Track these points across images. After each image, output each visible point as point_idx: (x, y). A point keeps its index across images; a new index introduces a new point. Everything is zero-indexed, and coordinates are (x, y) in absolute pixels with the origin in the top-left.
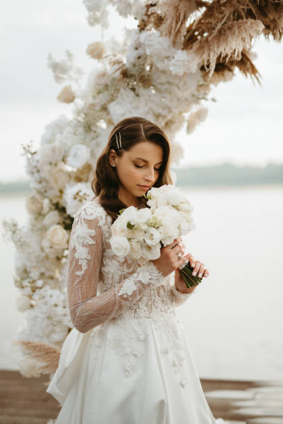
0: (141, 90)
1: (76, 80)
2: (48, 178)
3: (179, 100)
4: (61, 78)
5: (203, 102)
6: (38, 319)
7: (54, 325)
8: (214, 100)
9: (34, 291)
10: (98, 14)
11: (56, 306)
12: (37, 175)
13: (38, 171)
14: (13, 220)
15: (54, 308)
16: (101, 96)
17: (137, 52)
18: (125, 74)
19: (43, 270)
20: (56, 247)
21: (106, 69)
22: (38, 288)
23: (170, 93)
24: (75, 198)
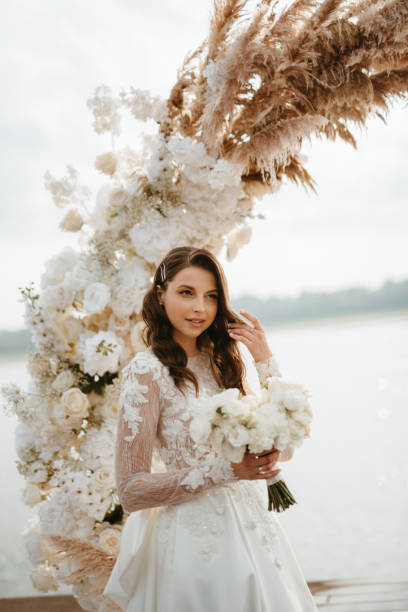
0: (170, 210)
1: (82, 203)
2: (55, 329)
3: (217, 219)
4: (63, 201)
5: (248, 219)
6: (55, 513)
7: (77, 520)
8: (261, 217)
9: (50, 476)
10: (108, 119)
11: (79, 492)
12: (40, 326)
13: (42, 321)
14: (14, 386)
15: (77, 496)
16: (116, 219)
17: (162, 163)
18: (149, 191)
19: (57, 449)
20: (75, 416)
21: (122, 187)
22: (56, 470)
23: (206, 211)
24: (99, 351)
